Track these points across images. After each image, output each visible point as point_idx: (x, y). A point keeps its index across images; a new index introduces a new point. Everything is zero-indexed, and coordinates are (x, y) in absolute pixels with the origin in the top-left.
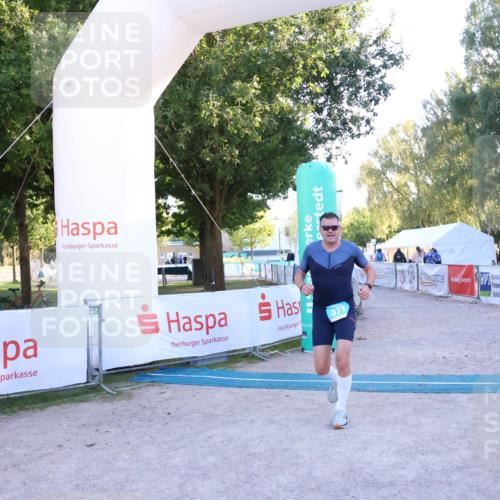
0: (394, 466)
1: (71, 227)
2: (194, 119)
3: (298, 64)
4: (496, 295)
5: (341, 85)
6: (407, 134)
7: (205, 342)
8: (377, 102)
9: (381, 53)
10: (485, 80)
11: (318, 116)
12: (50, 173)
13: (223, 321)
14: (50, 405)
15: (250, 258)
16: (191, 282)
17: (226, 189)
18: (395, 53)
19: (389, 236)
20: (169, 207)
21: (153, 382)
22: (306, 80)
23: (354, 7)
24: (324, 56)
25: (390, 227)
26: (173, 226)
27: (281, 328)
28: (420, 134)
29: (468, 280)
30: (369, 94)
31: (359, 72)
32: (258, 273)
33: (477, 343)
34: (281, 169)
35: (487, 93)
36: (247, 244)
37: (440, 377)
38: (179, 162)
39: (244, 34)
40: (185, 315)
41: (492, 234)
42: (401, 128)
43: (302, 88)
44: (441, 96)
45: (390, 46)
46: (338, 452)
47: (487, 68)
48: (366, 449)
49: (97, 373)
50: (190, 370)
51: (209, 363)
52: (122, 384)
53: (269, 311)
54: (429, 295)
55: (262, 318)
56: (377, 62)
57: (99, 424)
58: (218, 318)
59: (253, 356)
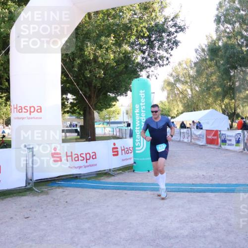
0: (178, 228)
1: (18, 108)
2: (82, 56)
3: (133, 29)
4: (229, 145)
5: (154, 40)
6: (187, 65)
7: (85, 167)
8: (172, 49)
9: (175, 25)
10: (225, 39)
11: (143, 56)
12: (8, 81)
13: (94, 156)
14: (7, 197)
15: (108, 125)
16: (79, 137)
17: (97, 91)
18: (182, 25)
19: (177, 115)
20: (68, 99)
21: (59, 187)
22: (138, 38)
23: (162, 2)
24: (147, 26)
25: (177, 111)
26: (70, 109)
27: (123, 160)
28: (193, 65)
29: (215, 137)
30: (168, 45)
31: (163, 34)
32: (112, 133)
33: (219, 168)
34: (124, 81)
35: (226, 46)
36: (107, 118)
37: (201, 185)
38: (74, 77)
39: (107, 14)
40: (76, 153)
41: (228, 115)
42: (184, 62)
43: (135, 42)
44: (204, 47)
45: (179, 22)
46: (150, 221)
47: (227, 34)
48: (164, 220)
49: (31, 182)
50: (78, 180)
51: (87, 177)
52: (44, 187)
53: (117, 152)
54: (196, 144)
55: (114, 155)
56: (173, 30)
57: (31, 206)
58: (92, 155)
59: (109, 173)
